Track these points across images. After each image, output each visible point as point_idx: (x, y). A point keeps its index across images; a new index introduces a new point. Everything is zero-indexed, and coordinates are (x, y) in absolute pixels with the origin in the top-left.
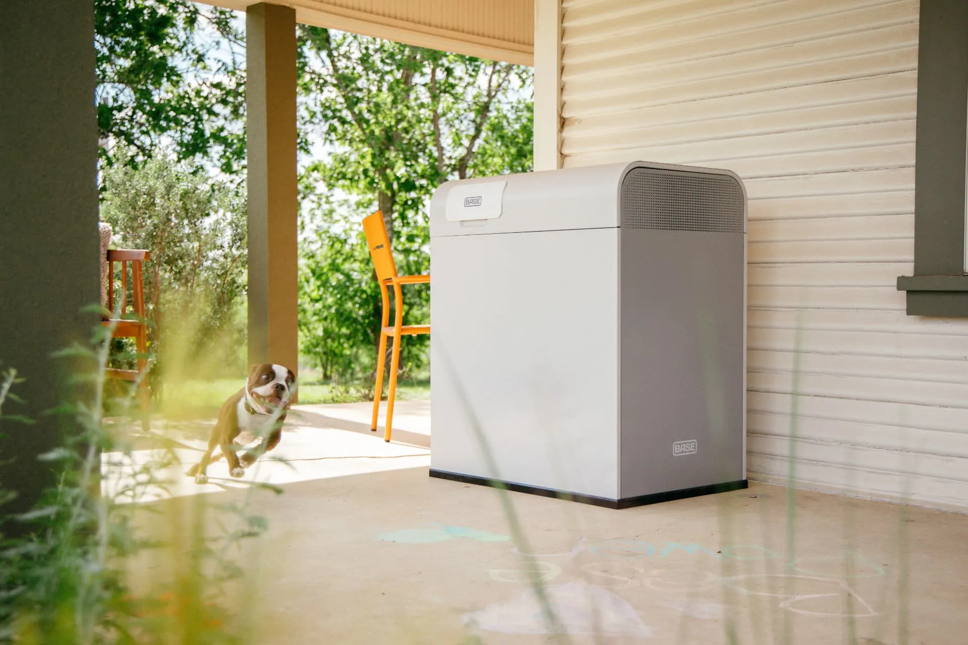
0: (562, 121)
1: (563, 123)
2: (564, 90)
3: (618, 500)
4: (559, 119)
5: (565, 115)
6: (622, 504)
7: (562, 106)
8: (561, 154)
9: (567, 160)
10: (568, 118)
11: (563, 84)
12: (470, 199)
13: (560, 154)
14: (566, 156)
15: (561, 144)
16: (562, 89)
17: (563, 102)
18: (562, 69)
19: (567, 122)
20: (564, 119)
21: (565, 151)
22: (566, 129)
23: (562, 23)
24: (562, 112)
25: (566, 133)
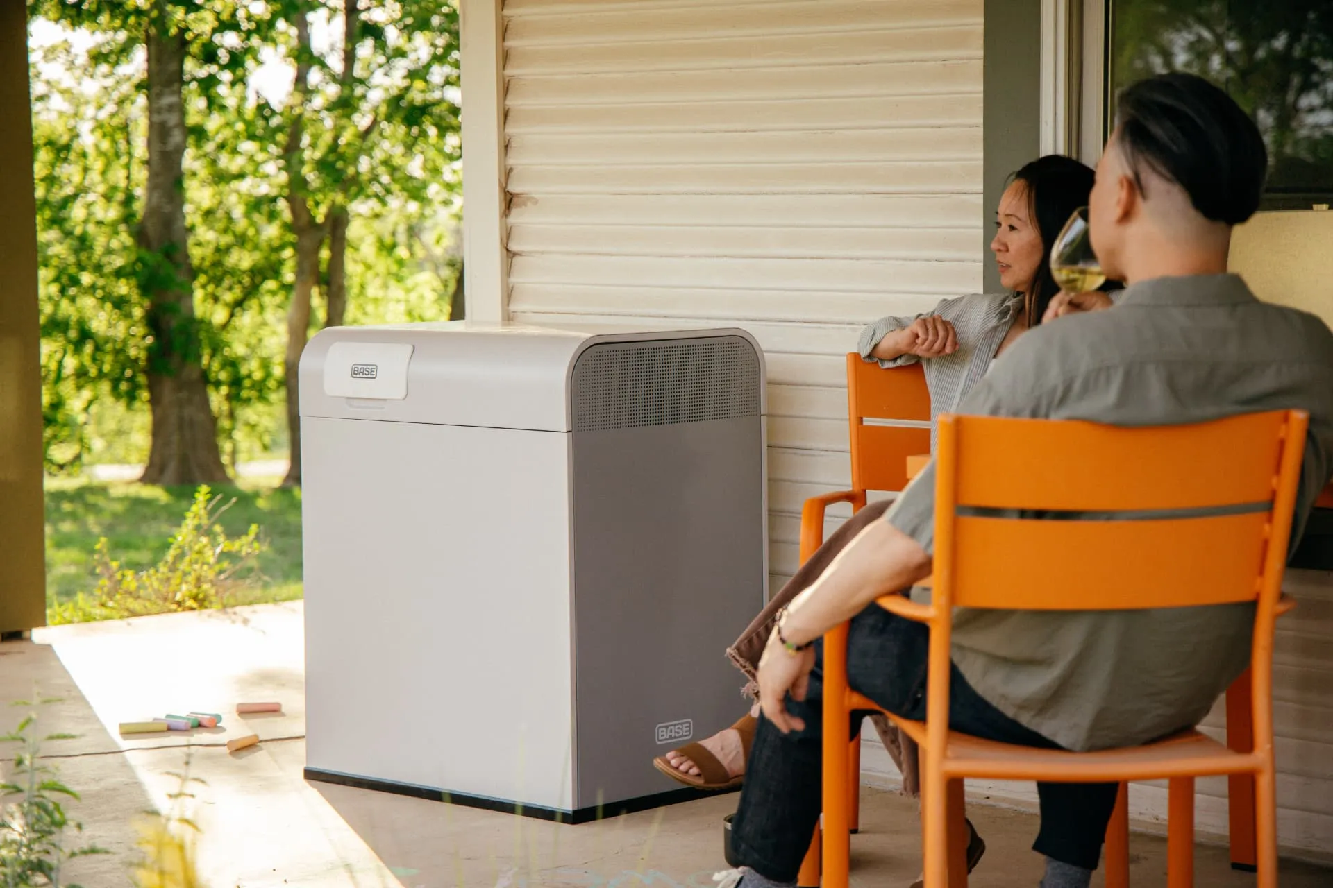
0: (508, 198)
1: (509, 201)
2: (509, 149)
3: (574, 812)
4: (503, 194)
5: (513, 188)
6: (581, 816)
7: (507, 173)
8: (507, 250)
9: (517, 260)
10: (517, 194)
11: (508, 138)
12: (360, 367)
13: (505, 251)
14: (515, 254)
15: (507, 235)
16: (506, 147)
17: (508, 167)
18: (505, 115)
19: (515, 200)
20: (511, 194)
21: (514, 247)
22: (514, 211)
23: (504, 40)
24: (506, 183)
25: (513, 219)
